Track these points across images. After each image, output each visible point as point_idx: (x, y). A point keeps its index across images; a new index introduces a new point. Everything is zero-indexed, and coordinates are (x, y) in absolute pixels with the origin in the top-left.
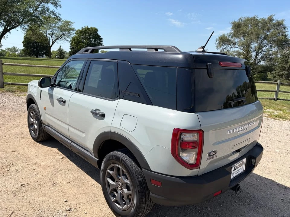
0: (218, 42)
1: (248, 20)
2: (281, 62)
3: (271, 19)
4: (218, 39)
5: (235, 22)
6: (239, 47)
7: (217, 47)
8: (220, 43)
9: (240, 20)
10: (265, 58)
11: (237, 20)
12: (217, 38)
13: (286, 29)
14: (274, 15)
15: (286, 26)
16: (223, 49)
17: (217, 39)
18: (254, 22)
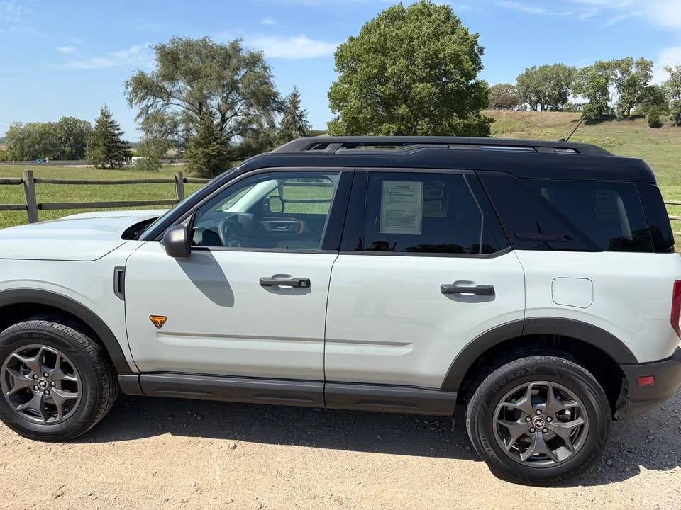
0: (130, 89)
1: (189, 44)
2: (281, 138)
3: (235, 48)
4: (130, 82)
5: (163, 47)
6: (183, 105)
7: (131, 101)
8: (135, 91)
9: (172, 41)
10: (242, 129)
11: (166, 42)
12: (129, 79)
13: (268, 71)
14: (241, 40)
15: (267, 65)
16: (147, 106)
17: (127, 82)
18: (207, 52)
